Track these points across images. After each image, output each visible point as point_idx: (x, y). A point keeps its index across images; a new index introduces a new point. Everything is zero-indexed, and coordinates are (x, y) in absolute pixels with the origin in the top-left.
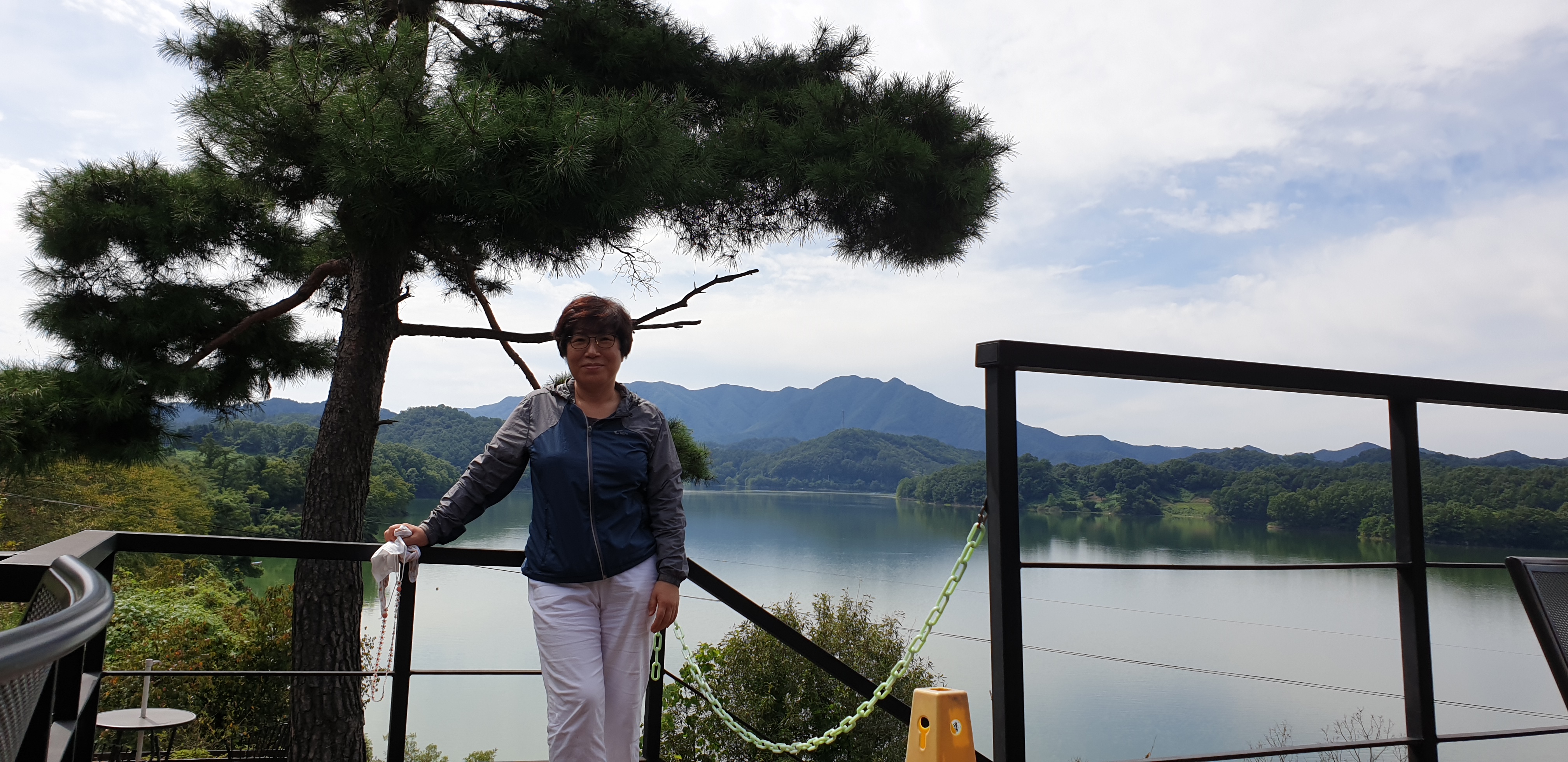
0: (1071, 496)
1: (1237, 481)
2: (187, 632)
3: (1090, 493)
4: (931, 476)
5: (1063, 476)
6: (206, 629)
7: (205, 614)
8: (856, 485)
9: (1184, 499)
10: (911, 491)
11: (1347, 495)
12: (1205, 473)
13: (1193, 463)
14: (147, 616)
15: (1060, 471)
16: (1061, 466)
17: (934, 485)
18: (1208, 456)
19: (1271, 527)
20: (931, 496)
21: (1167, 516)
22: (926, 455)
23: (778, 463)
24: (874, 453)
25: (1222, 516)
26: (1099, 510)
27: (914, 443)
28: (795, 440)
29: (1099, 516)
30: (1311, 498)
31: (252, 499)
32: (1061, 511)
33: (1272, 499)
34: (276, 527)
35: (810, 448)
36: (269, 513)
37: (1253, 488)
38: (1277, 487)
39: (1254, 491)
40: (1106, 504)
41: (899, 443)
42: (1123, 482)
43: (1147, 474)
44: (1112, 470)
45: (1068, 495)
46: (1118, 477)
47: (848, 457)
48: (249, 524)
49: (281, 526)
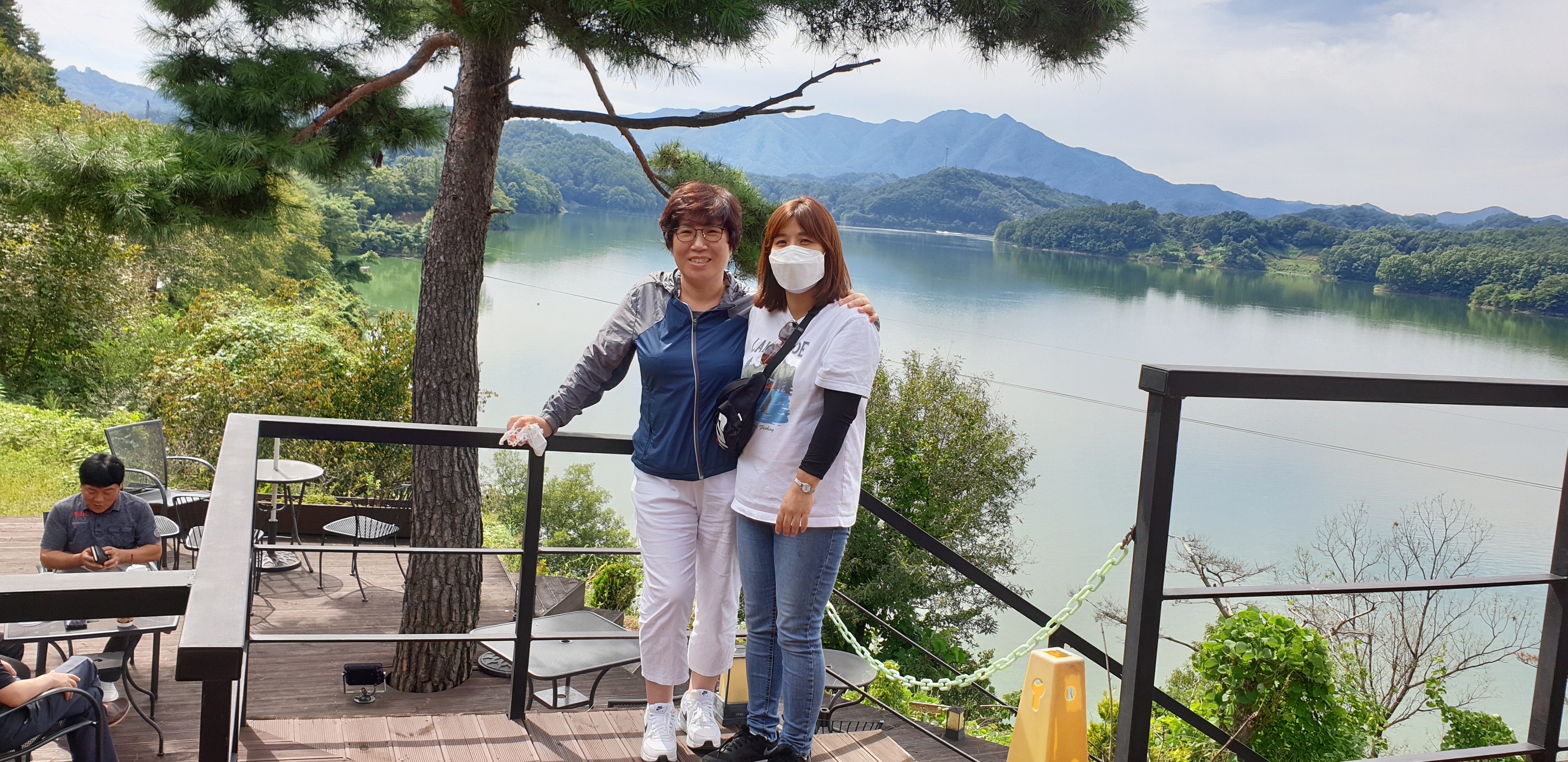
0: (1174, 247)
1: (1349, 240)
2: (306, 352)
3: (1195, 244)
4: (1032, 220)
5: (1169, 226)
6: (323, 349)
7: (321, 335)
8: (953, 225)
9: (1291, 256)
10: (1010, 234)
11: (1465, 261)
12: (1317, 230)
13: (1305, 219)
14: (268, 334)
15: (1166, 221)
16: (1168, 215)
17: (1034, 229)
18: (1321, 213)
19: (1377, 290)
20: (1030, 240)
21: (1271, 272)
22: (1028, 196)
23: (875, 199)
24: (975, 193)
25: (1328, 276)
26: (1201, 262)
27: (1018, 184)
28: (895, 176)
29: (1201, 268)
30: (1425, 261)
31: (358, 205)
32: (1162, 261)
33: (1383, 261)
34: (383, 233)
35: (909, 185)
36: (375, 220)
37: (1365, 248)
38: (1391, 249)
39: (1366, 252)
40: (1209, 257)
41: (1002, 183)
42: (1230, 234)
43: (1256, 228)
44: (1220, 221)
45: (1172, 245)
46: (1225, 229)
47: (948, 196)
48: (357, 230)
49: (388, 233)
